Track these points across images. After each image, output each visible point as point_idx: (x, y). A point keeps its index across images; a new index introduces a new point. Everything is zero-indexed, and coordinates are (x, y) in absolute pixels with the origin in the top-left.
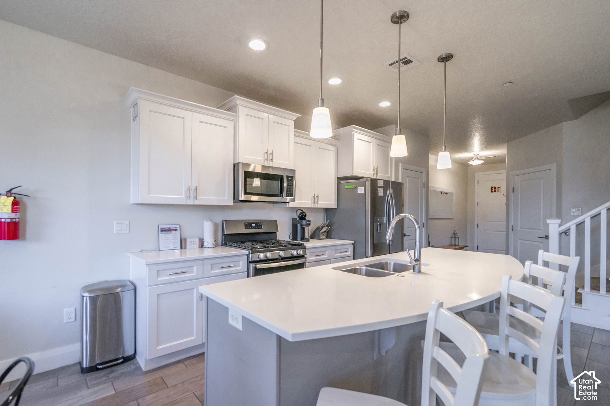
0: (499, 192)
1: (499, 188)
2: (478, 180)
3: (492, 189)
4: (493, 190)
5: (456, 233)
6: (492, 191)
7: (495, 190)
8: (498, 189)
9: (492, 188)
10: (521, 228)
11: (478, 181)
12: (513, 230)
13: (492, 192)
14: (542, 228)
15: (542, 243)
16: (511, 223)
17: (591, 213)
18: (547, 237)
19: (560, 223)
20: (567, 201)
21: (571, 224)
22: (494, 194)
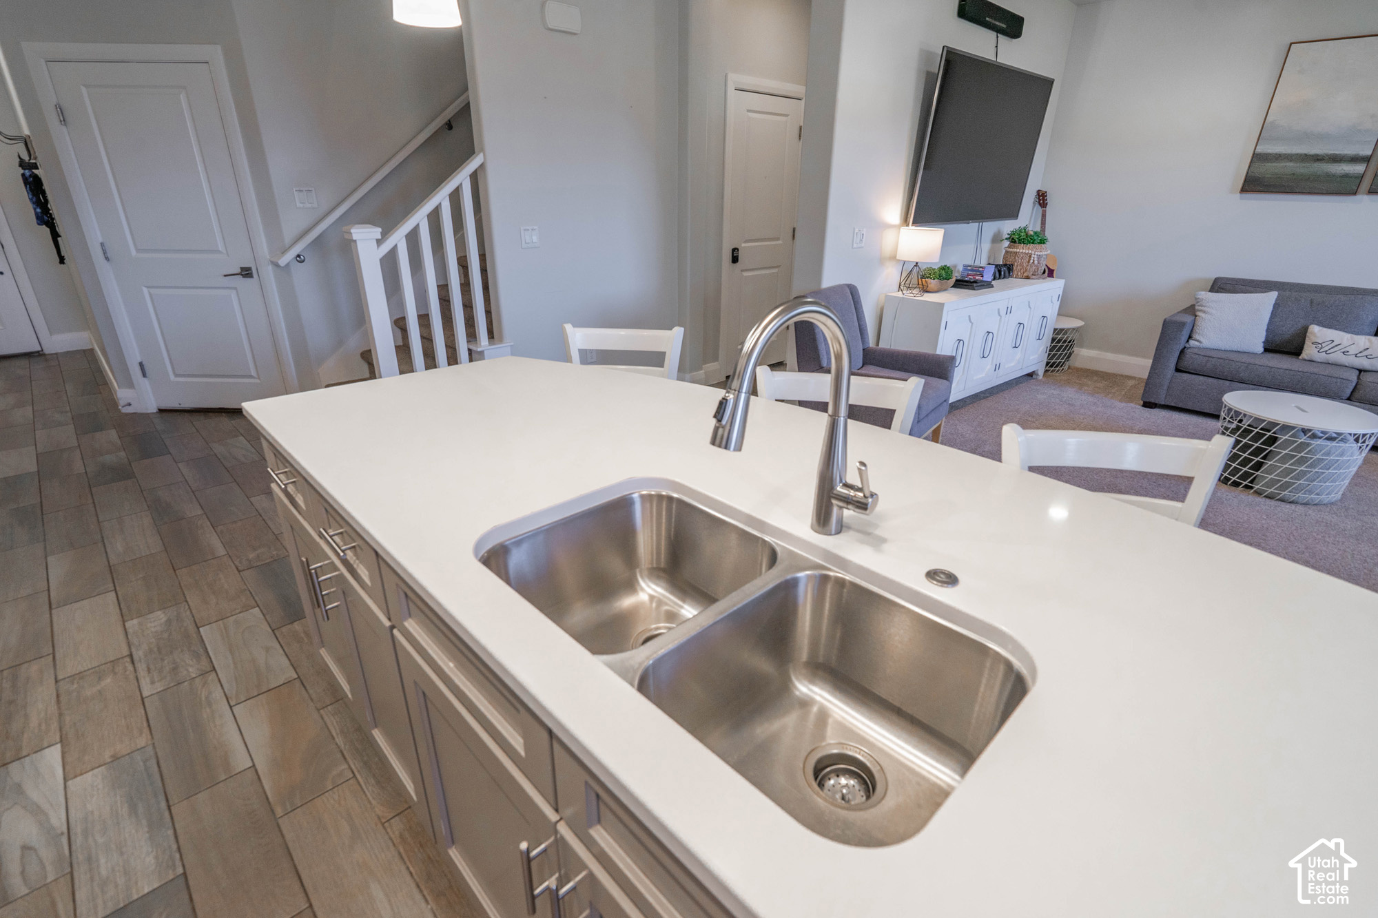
10: (137, 250)
12: (107, 258)
14: (221, 248)
15: (236, 289)
16: (94, 234)
17: (428, 207)
18: (246, 273)
19: (380, 237)
20: (280, 164)
21: (398, 238)
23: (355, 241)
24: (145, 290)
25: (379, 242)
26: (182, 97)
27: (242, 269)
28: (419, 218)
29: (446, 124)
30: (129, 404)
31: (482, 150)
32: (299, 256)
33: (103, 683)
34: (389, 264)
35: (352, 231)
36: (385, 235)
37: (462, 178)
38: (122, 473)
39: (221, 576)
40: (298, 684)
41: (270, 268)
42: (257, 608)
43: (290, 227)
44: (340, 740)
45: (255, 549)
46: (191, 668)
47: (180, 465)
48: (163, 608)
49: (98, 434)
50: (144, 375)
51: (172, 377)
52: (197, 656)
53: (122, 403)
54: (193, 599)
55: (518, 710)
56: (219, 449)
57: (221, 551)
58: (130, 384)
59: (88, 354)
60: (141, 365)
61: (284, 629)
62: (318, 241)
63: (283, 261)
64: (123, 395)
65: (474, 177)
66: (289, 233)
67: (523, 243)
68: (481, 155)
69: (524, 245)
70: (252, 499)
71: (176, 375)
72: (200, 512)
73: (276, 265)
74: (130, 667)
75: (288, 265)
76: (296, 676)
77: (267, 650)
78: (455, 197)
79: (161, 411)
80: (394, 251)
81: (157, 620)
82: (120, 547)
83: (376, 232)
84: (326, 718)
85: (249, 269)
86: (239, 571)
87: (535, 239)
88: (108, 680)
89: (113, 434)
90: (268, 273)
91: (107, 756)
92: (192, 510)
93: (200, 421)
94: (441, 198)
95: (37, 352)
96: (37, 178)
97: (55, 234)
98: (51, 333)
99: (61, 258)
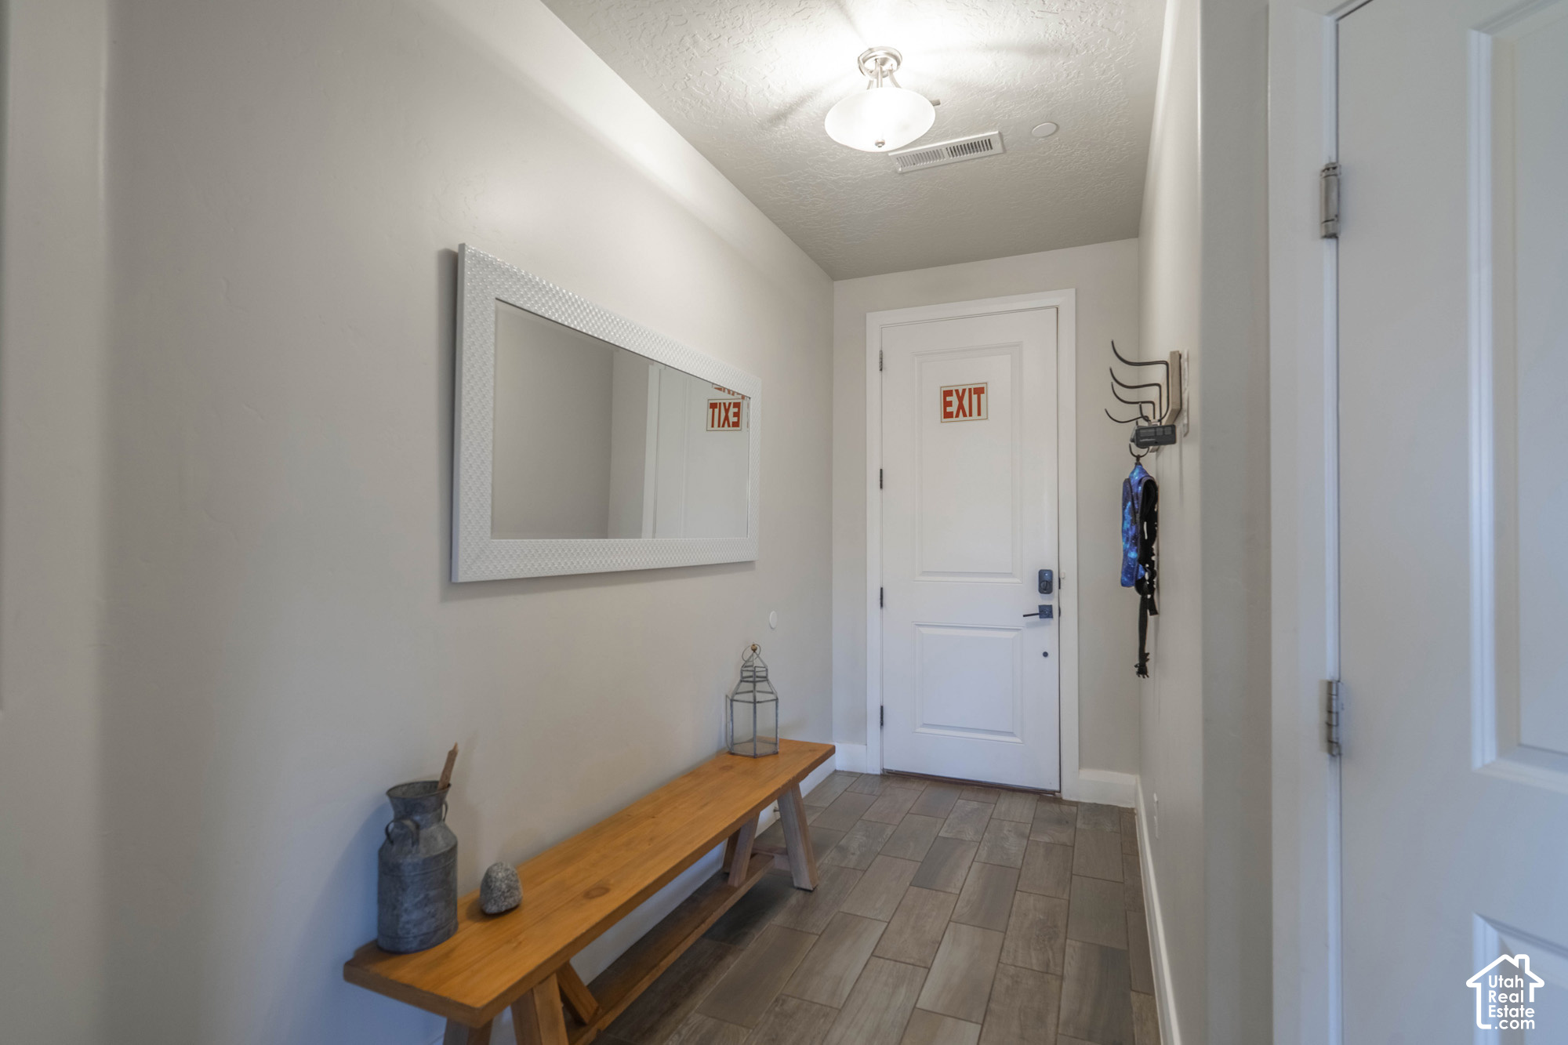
0: (979, 414)
1: (979, 391)
2: (881, 351)
3: (948, 399)
4: (950, 404)
5: (757, 663)
6: (949, 409)
8: (975, 397)
9: (948, 393)
11: (881, 359)
12: (1333, 746)
13: (948, 415)
22: (961, 427)
24: (1486, 934)
95: (1053, 792)
96: (1150, 490)
97: (1148, 607)
98: (1081, 766)
99: (1143, 657)
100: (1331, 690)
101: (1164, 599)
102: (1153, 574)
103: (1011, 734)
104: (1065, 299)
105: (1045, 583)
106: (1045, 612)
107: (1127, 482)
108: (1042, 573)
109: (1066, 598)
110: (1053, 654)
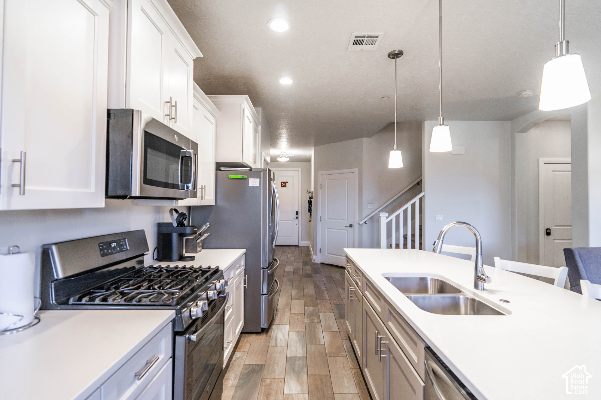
0: (287, 186)
1: (287, 183)
4: (282, 184)
7: (284, 184)
8: (286, 184)
9: (282, 183)
10: (327, 219)
12: (321, 220)
13: (282, 186)
14: (346, 219)
15: (347, 230)
16: (319, 214)
17: (404, 208)
18: (351, 226)
19: (387, 216)
20: (366, 197)
21: (393, 217)
22: (284, 188)
23: (380, 217)
24: (326, 229)
25: (387, 217)
26: (346, 181)
27: (350, 225)
28: (401, 211)
29: (417, 183)
30: (315, 260)
31: (424, 191)
32: (365, 222)
33: (298, 317)
34: (389, 224)
35: (380, 214)
36: (389, 216)
37: (416, 199)
38: (310, 276)
39: (327, 304)
40: (338, 332)
41: (357, 225)
42: (333, 313)
43: (365, 213)
44: (345, 348)
45: (336, 300)
46: (316, 321)
47: (323, 277)
48: (313, 306)
49: (306, 266)
50: (320, 252)
51: (326, 254)
52: (318, 319)
53: (313, 259)
54: (319, 306)
55: (380, 300)
56: (333, 275)
57: (328, 298)
58: (316, 254)
59: (308, 247)
60: (320, 249)
61: (338, 320)
62: (372, 218)
63: (361, 223)
64: (314, 257)
65: (421, 200)
66: (364, 216)
67: (436, 220)
68: (424, 192)
69: (437, 221)
70: (338, 289)
71: (327, 253)
72: (325, 288)
73: (359, 224)
74: (304, 316)
75: (362, 224)
76: (338, 330)
77: (333, 323)
78: (413, 205)
79: (321, 263)
80: (391, 220)
81: (311, 308)
82: (307, 291)
83: (387, 215)
84: (343, 342)
85: (352, 225)
86: (331, 304)
87: (441, 219)
88: (300, 317)
89: (309, 267)
90: (356, 226)
91: (297, 330)
92: (323, 288)
93: (330, 268)
94: (409, 205)
95: (298, 245)
96: (311, 201)
97: (311, 215)
98: (302, 241)
99: (310, 220)
100: (320, 217)
101: (312, 214)
102: (311, 211)
103: (291, 237)
104: (300, 170)
105: (297, 213)
106: (297, 218)
107: (309, 200)
108: (296, 212)
109: (300, 215)
110: (298, 224)
